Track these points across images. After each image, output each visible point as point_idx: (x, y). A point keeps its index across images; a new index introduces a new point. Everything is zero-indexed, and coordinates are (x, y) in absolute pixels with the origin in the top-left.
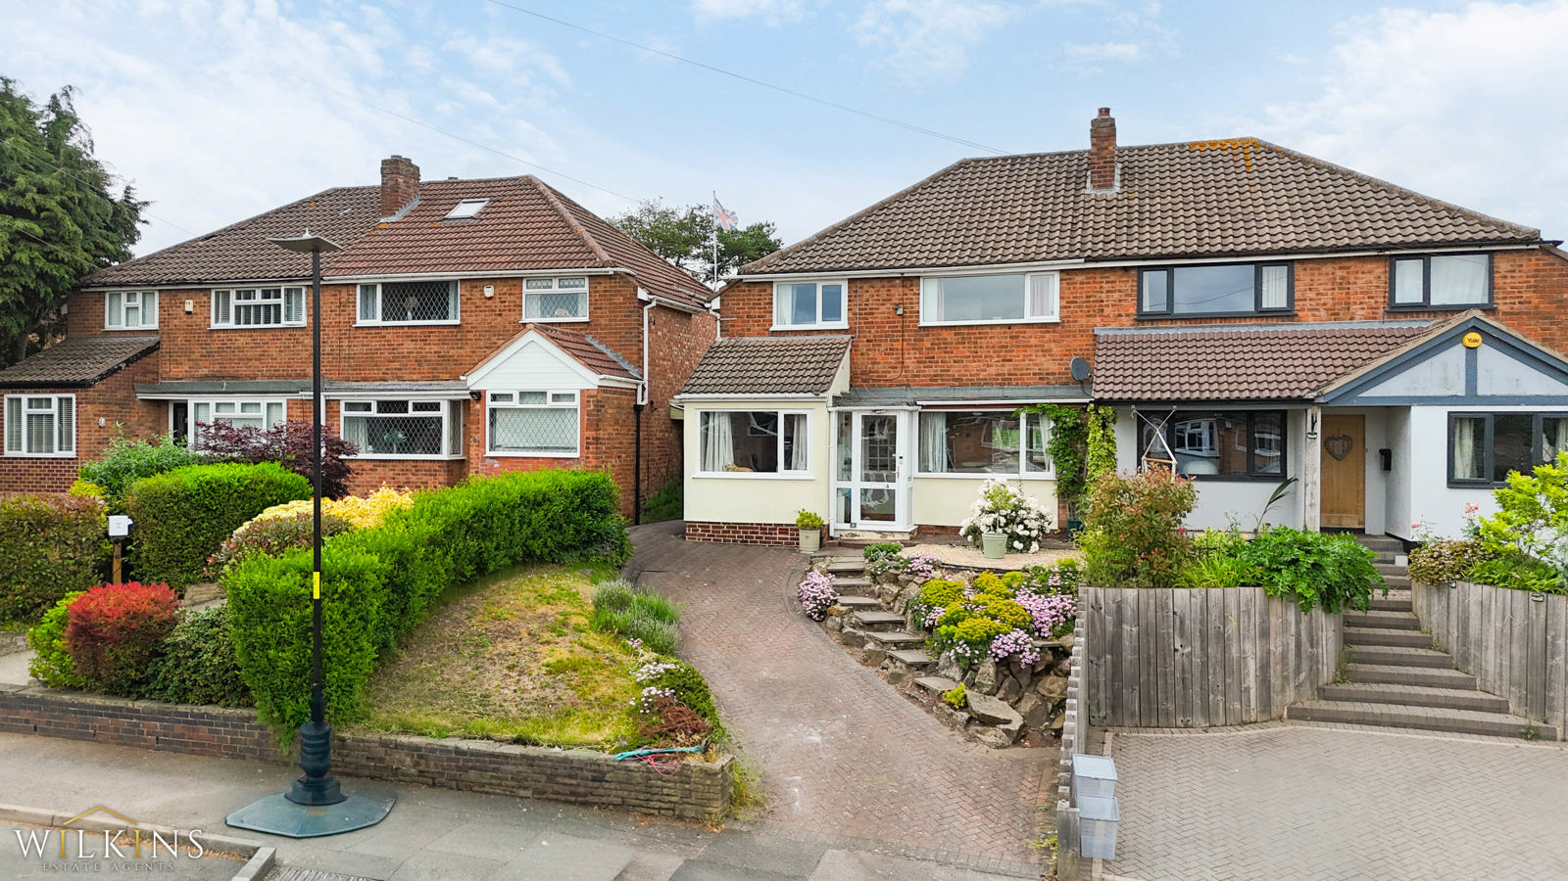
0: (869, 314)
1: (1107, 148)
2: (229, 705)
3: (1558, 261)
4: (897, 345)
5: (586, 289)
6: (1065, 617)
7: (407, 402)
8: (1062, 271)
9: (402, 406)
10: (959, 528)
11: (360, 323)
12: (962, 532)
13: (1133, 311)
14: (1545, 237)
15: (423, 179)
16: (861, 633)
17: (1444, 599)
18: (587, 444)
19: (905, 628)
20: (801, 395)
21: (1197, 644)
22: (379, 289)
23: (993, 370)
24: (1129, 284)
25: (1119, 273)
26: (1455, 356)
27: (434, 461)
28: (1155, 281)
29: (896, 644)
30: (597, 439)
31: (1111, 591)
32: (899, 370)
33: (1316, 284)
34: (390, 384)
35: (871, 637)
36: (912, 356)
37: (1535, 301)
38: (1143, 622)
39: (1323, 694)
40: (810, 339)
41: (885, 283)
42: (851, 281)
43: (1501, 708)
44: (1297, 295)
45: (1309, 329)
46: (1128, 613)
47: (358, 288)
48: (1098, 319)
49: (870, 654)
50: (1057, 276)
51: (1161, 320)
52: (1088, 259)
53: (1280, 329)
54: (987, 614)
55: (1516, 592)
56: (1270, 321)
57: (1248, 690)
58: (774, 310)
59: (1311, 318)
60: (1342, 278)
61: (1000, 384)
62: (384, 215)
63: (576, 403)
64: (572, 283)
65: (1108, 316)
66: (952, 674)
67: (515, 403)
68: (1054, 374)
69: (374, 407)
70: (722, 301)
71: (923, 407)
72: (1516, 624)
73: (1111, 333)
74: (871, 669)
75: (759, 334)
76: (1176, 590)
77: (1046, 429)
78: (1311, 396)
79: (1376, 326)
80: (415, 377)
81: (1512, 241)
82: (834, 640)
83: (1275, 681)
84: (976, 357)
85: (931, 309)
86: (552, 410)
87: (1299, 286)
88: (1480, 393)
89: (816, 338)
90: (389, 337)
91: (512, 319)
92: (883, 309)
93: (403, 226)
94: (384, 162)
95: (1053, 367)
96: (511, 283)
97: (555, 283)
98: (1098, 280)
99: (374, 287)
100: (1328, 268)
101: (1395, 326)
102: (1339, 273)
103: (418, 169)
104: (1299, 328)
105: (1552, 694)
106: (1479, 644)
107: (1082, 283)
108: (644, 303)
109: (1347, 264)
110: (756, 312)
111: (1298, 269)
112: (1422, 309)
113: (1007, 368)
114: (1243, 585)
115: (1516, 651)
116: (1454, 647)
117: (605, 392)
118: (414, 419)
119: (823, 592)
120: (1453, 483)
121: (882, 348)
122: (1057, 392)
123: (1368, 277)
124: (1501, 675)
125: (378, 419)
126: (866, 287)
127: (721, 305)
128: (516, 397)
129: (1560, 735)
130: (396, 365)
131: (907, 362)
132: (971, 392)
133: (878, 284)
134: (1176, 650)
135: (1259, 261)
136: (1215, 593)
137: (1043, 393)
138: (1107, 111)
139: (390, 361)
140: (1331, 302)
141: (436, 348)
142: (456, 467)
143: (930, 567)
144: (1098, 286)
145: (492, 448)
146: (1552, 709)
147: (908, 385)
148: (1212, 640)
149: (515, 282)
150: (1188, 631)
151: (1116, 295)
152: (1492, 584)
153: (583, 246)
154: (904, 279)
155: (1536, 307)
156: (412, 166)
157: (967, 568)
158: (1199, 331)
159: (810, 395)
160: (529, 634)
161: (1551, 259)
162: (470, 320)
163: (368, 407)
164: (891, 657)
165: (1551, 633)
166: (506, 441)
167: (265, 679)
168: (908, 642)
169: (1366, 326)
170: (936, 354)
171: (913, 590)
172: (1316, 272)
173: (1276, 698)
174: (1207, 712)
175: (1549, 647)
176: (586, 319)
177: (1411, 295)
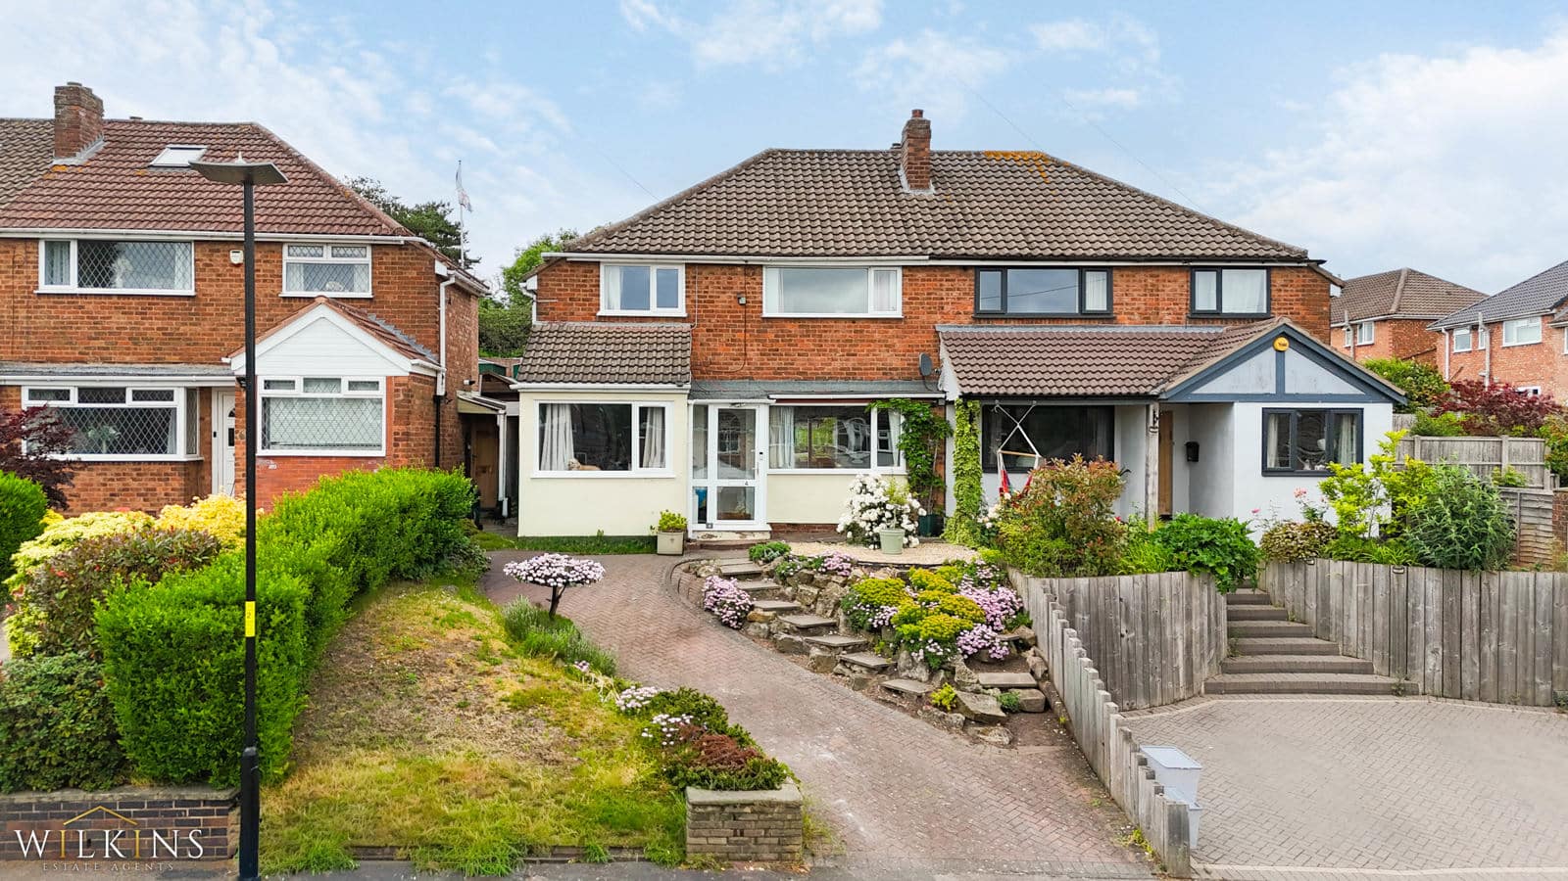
0: (709, 302)
1: (923, 150)
2: (97, 788)
3: (1319, 278)
4: (740, 336)
5: (368, 260)
6: (1014, 609)
7: (124, 389)
8: (904, 267)
9: (118, 394)
10: (836, 525)
11: (44, 288)
12: (840, 529)
13: (970, 309)
14: (1311, 257)
15: (107, 116)
16: (798, 638)
17: (1300, 575)
18: (395, 440)
19: (838, 630)
20: (661, 386)
21: (1140, 629)
22: (74, 248)
23: (837, 364)
24: (967, 283)
25: (958, 271)
26: (1268, 357)
27: (165, 463)
28: (990, 281)
29: (844, 647)
30: (407, 434)
31: (1065, 581)
32: (742, 362)
33: (1133, 290)
34: (90, 366)
35: (813, 643)
36: (755, 348)
37: (1303, 313)
38: (1093, 610)
39: (1226, 669)
40: (646, 326)
41: (726, 270)
42: (688, 266)
43: (1367, 669)
44: (1115, 300)
45: (1126, 331)
46: (1081, 603)
47: (42, 246)
48: (939, 316)
49: (819, 661)
50: (900, 272)
51: (996, 319)
52: (932, 257)
53: (1103, 330)
54: (942, 610)
55: (1377, 566)
56: (1092, 323)
57: (1177, 669)
58: (602, 293)
59: (1127, 322)
60: (1153, 285)
61: (845, 379)
62: (59, 155)
63: (381, 393)
64: (349, 252)
65: (947, 314)
66: (916, 675)
67: (298, 391)
68: (896, 369)
69: (74, 395)
70: (539, 280)
71: (778, 401)
72: (1378, 593)
73: (952, 330)
74: (823, 677)
75: (585, 319)
76: (1121, 577)
77: (896, 422)
78: (1155, 392)
79: (1181, 330)
80: (128, 359)
81: (1288, 259)
82: (767, 649)
83: (1196, 659)
84: (821, 351)
85: (774, 300)
86: (347, 400)
87: (1117, 291)
88: (1287, 391)
89: (654, 326)
90: (90, 307)
91: (269, 291)
92: (724, 297)
93: (89, 170)
94: (58, 89)
95: (896, 362)
96: (267, 248)
97: (327, 251)
98: (939, 278)
99: (66, 244)
100: (1141, 276)
101: (1197, 330)
102: (1150, 280)
103: (101, 102)
104: (1119, 330)
105: (1413, 654)
106: (1341, 613)
107: (923, 280)
108: (441, 278)
109: (1155, 273)
110: (582, 295)
111: (1116, 275)
112: (1215, 316)
113: (851, 363)
114: (1171, 570)
115: (1380, 619)
116: (1312, 617)
117: (414, 379)
118: (133, 411)
119: (740, 598)
120: (1267, 472)
121: (723, 339)
122: (900, 388)
123: (1173, 285)
124: (1364, 639)
125: (80, 411)
126: (705, 273)
127: (539, 285)
128: (299, 384)
129: (1421, 690)
130: (101, 343)
131: (750, 354)
132: (817, 386)
133: (719, 271)
134: (1122, 636)
135: (1082, 266)
136: (1153, 577)
137: (887, 388)
138: (921, 113)
139: (90, 338)
140: (1143, 307)
141: (159, 324)
142: (192, 469)
143: (847, 566)
144: (938, 283)
145: (266, 444)
146: (1413, 667)
147: (752, 379)
148: (1152, 624)
149: (273, 248)
150: (1132, 618)
151: (955, 294)
152: (1352, 560)
153: (358, 210)
154: (747, 267)
155: (1304, 318)
156: (94, 98)
157: (886, 565)
158: (1031, 330)
159: (670, 386)
160: (458, 665)
161: (1315, 276)
162: (209, 290)
163: (64, 395)
164: (844, 662)
165: (1411, 601)
166: (286, 436)
167: (164, 749)
168: (855, 645)
169: (1173, 330)
170: (781, 346)
171: (835, 590)
172: (1131, 279)
173: (1197, 675)
174: (1148, 695)
175: (1410, 613)
176: (369, 295)
177: (1205, 302)
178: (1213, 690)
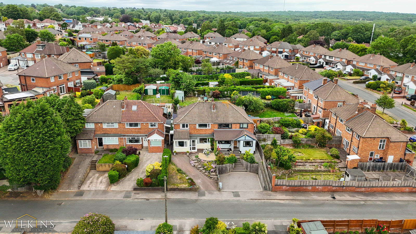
5: (157, 124)
8: (211, 124)
9: (135, 138)
11: (126, 127)
16: (199, 168)
22: (129, 124)
26: (244, 137)
37: (251, 127)
38: (221, 167)
39: (233, 169)
42: (189, 124)
43: (245, 169)
47: (126, 123)
48: (214, 128)
49: (200, 171)
51: (220, 128)
52: (214, 123)
54: (210, 167)
56: (230, 129)
57: (228, 170)
58: (180, 126)
59: (233, 129)
62: (122, 109)
63: (161, 141)
66: (207, 173)
68: (210, 133)
69: (131, 138)
75: (179, 129)
78: (233, 140)
79: (238, 130)
82: (196, 169)
84: (202, 132)
86: (158, 141)
87: (232, 126)
88: (246, 140)
89: (185, 130)
91: (148, 127)
92: (192, 127)
93: (126, 111)
96: (147, 123)
97: (153, 123)
100: (235, 124)
105: (248, 169)
113: (205, 132)
120: (244, 146)
121: (192, 130)
122: (210, 136)
123: (238, 125)
128: (154, 140)
130: (132, 132)
131: (195, 132)
133: (192, 124)
134: (223, 169)
135: (229, 124)
136: (226, 164)
140: (235, 127)
141: (137, 130)
143: (203, 161)
145: (151, 145)
148: (226, 168)
151: (216, 126)
154: (195, 124)
157: (206, 161)
162: (142, 127)
168: (203, 169)
170: (198, 131)
176: (157, 127)
177: (241, 127)
178: (232, 171)
